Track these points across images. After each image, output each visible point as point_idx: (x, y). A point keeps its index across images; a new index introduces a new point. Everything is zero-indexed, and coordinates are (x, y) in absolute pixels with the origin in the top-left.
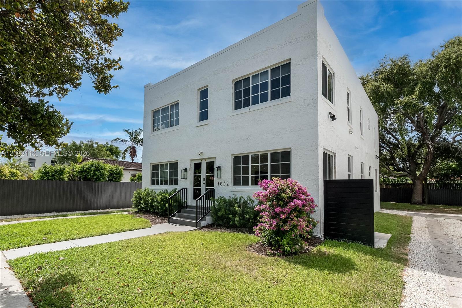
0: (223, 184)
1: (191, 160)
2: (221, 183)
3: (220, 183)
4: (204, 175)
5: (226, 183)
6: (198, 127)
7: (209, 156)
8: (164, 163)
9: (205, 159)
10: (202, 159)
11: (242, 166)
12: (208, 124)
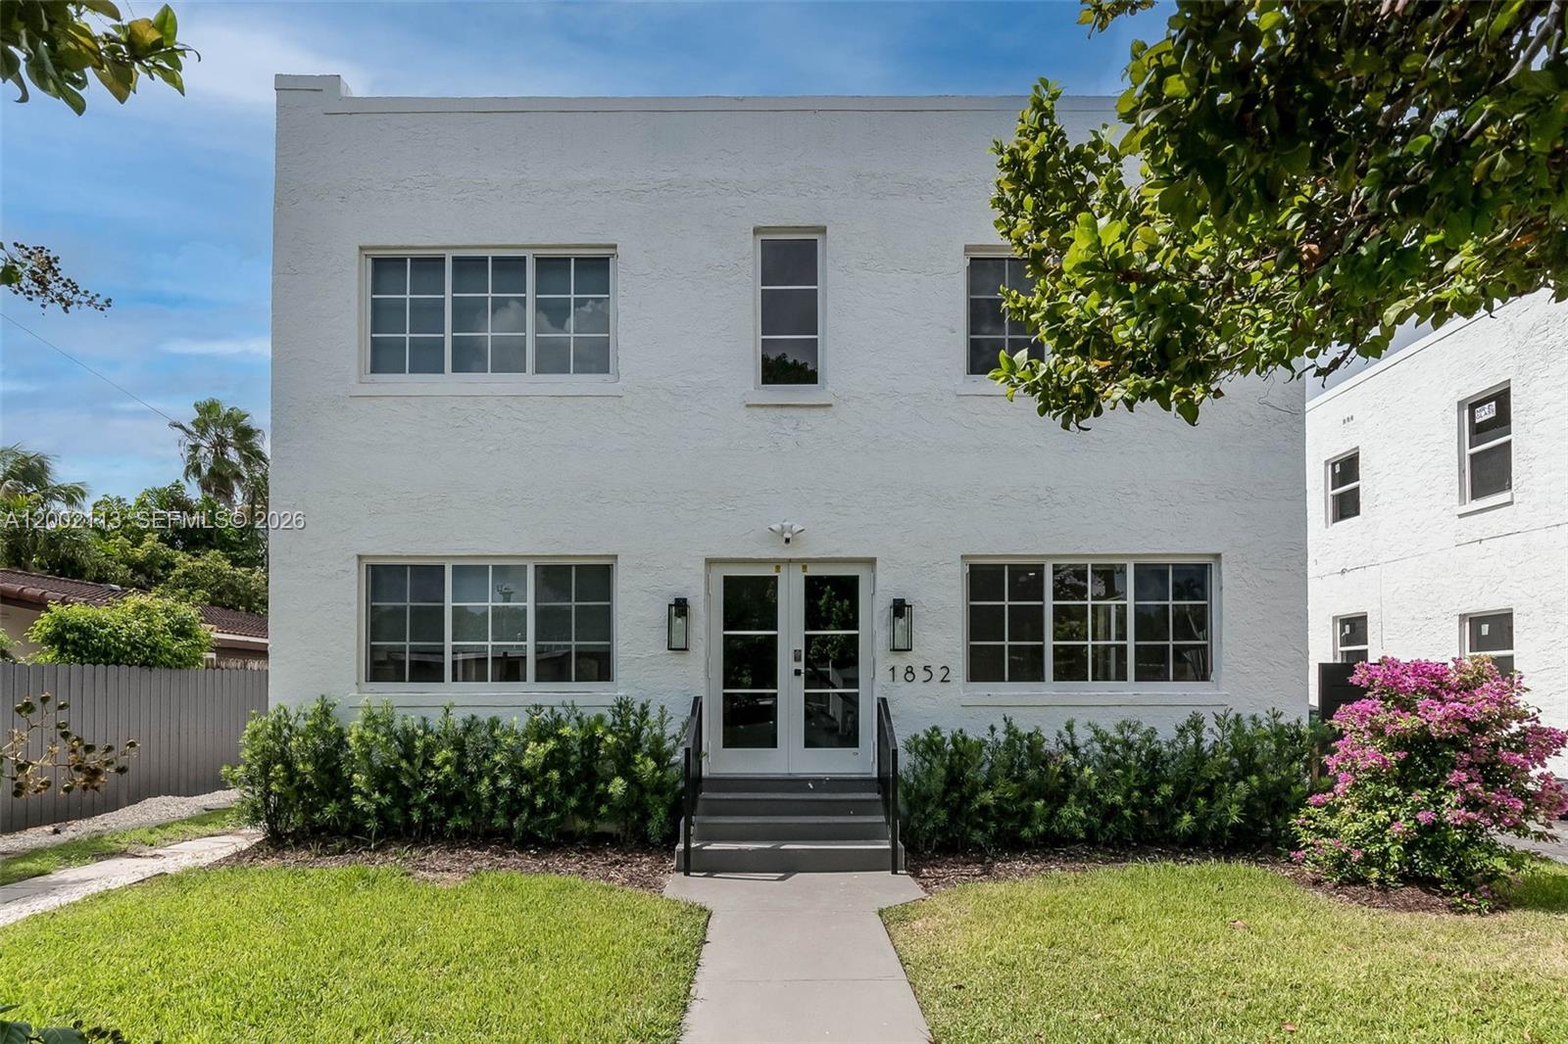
0: (921, 675)
1: (710, 562)
2: (910, 670)
3: (900, 672)
4: (790, 632)
5: (938, 674)
6: (762, 410)
7: (838, 551)
8: (490, 563)
9: (804, 563)
10: (777, 563)
11: (1006, 603)
12: (830, 405)
